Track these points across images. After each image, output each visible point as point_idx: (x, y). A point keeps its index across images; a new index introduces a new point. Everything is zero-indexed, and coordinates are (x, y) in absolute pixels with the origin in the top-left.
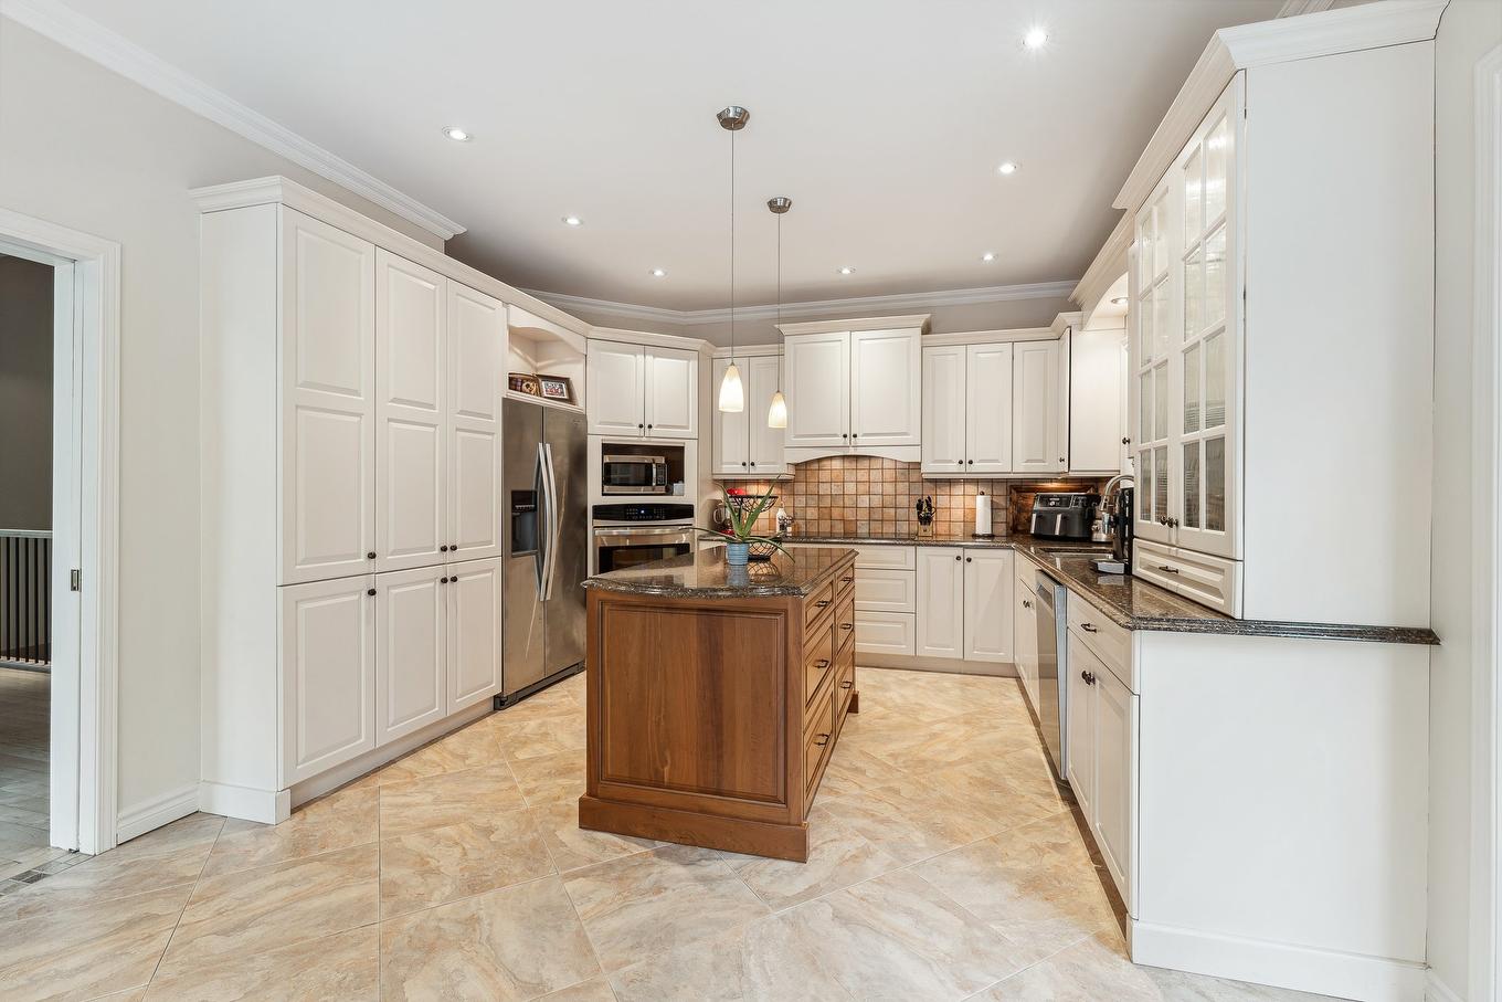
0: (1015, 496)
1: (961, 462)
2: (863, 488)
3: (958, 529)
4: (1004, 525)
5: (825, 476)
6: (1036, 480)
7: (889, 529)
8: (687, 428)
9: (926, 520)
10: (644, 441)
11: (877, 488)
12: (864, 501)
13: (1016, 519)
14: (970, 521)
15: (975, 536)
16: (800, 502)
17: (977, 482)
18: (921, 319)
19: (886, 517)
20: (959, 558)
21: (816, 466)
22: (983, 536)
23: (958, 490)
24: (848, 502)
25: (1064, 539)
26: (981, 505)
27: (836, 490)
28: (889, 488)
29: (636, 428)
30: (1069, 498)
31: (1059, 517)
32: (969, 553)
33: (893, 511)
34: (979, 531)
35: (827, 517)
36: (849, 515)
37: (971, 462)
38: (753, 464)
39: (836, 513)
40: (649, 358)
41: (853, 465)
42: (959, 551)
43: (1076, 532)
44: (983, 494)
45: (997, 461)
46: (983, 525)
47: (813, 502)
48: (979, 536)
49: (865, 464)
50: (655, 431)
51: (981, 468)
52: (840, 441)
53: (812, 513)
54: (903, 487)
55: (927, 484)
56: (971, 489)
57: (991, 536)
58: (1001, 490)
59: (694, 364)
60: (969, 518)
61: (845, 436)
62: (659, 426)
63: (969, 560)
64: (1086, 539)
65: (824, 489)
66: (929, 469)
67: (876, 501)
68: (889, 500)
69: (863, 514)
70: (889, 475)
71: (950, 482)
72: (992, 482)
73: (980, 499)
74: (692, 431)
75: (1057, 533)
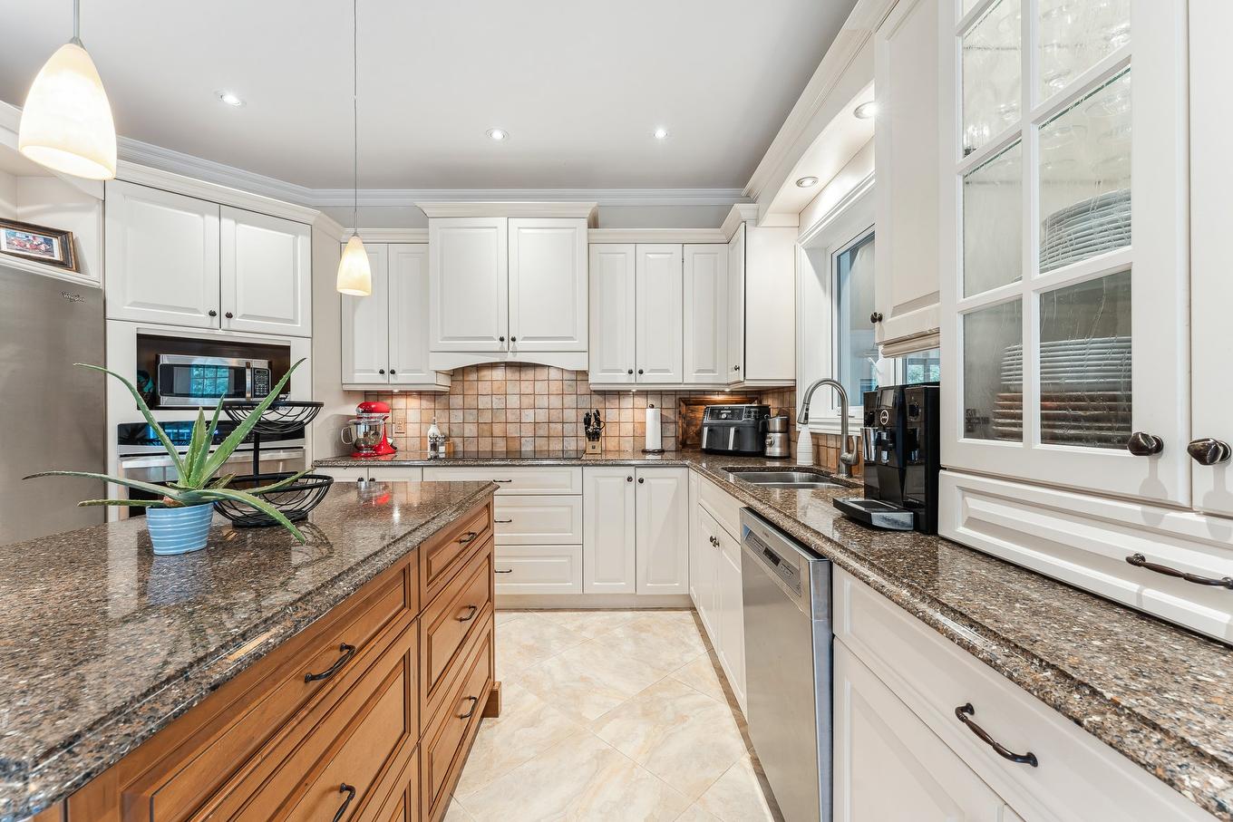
0: (684, 408)
1: (631, 372)
2: (527, 401)
3: (628, 445)
4: (673, 439)
5: (484, 387)
6: (704, 392)
7: (556, 446)
8: (293, 321)
9: (594, 436)
10: (220, 335)
11: (542, 402)
12: (528, 416)
13: (685, 432)
14: (640, 436)
15: (645, 452)
16: (457, 416)
17: (646, 393)
18: (587, 208)
19: (552, 433)
20: (630, 479)
21: (473, 376)
22: (653, 452)
23: (627, 402)
24: (511, 418)
25: (737, 454)
26: (651, 418)
27: (497, 403)
28: (555, 402)
29: (204, 316)
30: (741, 410)
31: (732, 430)
32: (641, 473)
33: (560, 426)
34: (649, 446)
35: (488, 434)
36: (513, 430)
37: (641, 372)
38: (393, 372)
39: (498, 430)
40: (228, 223)
41: (516, 376)
42: (630, 472)
43: (749, 446)
44: (652, 406)
45: (667, 371)
46: (653, 442)
47: (471, 417)
48: (650, 452)
49: (529, 374)
50: (236, 323)
51: (652, 379)
52: (496, 345)
53: (470, 430)
54: (570, 400)
55: (596, 397)
56: (640, 401)
57: (661, 452)
58: (670, 402)
60: (639, 432)
61: (502, 339)
62: (245, 316)
63: (641, 481)
64: (760, 453)
65: (484, 402)
66: (598, 379)
67: (542, 416)
68: (555, 415)
69: (527, 431)
70: (555, 387)
71: (619, 394)
72: (661, 394)
73: (650, 412)
74: (303, 326)
75: (731, 448)
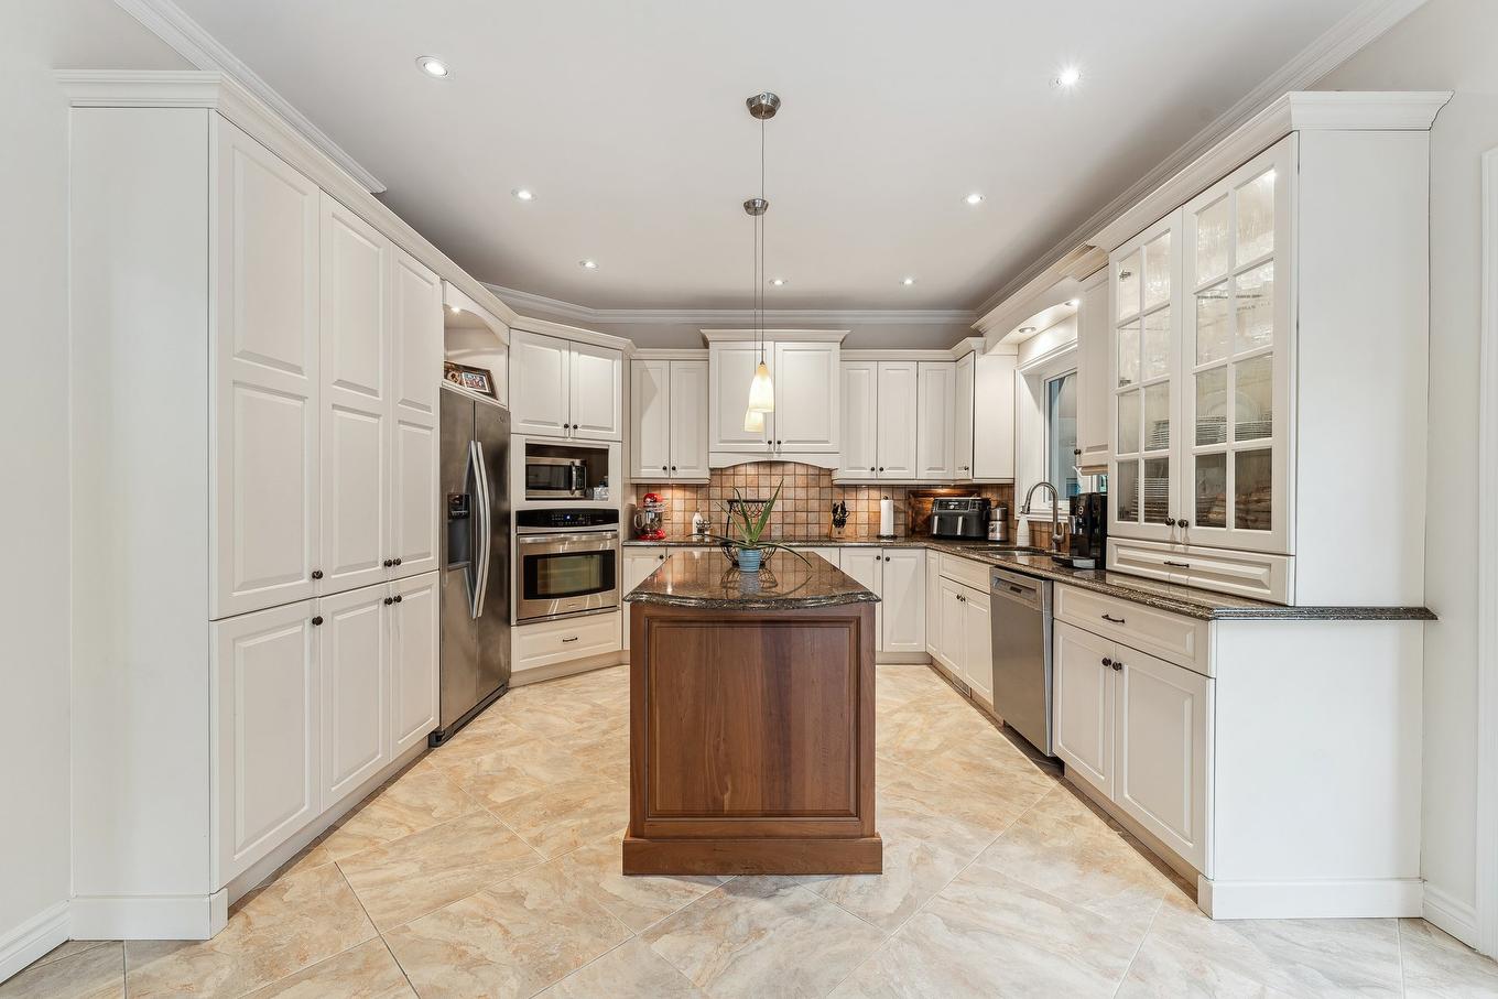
0: (913, 500)
1: (873, 469)
3: (863, 531)
4: (903, 527)
5: (740, 481)
6: (930, 486)
7: (801, 531)
8: (611, 429)
9: (840, 523)
10: (569, 442)
11: (790, 494)
12: (777, 506)
13: (914, 520)
14: (875, 522)
15: (879, 537)
16: (715, 506)
17: (879, 487)
18: (840, 334)
19: (798, 520)
20: (878, 558)
21: (731, 471)
22: (887, 537)
23: (863, 495)
25: (964, 539)
26: (886, 507)
27: (750, 495)
28: (801, 493)
29: (561, 428)
30: (968, 502)
31: (961, 519)
32: (888, 553)
33: (804, 514)
34: (883, 533)
37: (882, 469)
38: (674, 469)
40: (574, 354)
41: (767, 471)
42: (878, 552)
43: (974, 532)
44: (887, 498)
45: (903, 469)
46: (887, 528)
48: (883, 537)
49: (779, 470)
50: (580, 432)
51: (891, 475)
52: (764, 447)
53: (725, 518)
54: (814, 492)
55: (836, 490)
56: (875, 494)
57: (894, 537)
58: (901, 495)
59: (618, 364)
60: (873, 520)
61: (770, 443)
62: (583, 427)
63: (888, 559)
64: (983, 538)
66: (841, 476)
67: (789, 506)
68: (801, 505)
69: (776, 518)
70: (801, 481)
71: (856, 487)
72: (892, 488)
73: (884, 503)
74: (616, 433)
75: (959, 533)
